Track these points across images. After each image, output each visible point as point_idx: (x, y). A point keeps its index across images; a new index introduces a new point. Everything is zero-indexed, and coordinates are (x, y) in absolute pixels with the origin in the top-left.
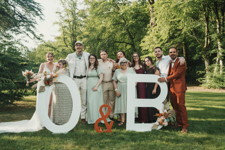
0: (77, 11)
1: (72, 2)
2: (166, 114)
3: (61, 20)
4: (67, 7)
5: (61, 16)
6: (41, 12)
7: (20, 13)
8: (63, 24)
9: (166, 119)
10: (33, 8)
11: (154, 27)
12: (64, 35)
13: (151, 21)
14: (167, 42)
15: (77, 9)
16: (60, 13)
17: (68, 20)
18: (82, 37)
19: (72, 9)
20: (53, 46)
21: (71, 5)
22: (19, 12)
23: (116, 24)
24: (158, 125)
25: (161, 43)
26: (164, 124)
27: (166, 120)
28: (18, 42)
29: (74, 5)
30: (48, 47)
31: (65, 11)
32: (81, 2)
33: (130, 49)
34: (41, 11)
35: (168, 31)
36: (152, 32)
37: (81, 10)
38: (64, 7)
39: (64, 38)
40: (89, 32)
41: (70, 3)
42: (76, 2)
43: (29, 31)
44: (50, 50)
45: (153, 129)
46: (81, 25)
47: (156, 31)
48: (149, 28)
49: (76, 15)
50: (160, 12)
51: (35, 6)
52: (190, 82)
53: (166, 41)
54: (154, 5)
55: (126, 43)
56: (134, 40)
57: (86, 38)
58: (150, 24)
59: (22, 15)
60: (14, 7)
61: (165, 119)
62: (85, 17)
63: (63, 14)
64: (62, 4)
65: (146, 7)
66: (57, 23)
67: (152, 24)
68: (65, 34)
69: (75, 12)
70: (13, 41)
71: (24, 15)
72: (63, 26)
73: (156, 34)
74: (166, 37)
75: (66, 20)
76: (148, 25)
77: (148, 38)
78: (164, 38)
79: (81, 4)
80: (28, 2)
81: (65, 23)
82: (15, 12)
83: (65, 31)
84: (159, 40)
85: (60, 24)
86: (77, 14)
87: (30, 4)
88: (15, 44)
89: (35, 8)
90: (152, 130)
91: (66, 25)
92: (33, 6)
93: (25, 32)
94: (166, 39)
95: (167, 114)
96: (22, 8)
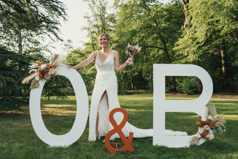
0: (106, 16)
1: (101, 6)
2: (212, 121)
3: (89, 25)
4: (96, 12)
5: (89, 21)
6: (65, 13)
7: (43, 14)
8: (91, 29)
9: (212, 129)
10: (56, 9)
11: (189, 29)
12: (93, 41)
13: (185, 23)
14: (204, 46)
15: (107, 13)
16: (88, 18)
17: (97, 25)
18: (112, 42)
19: (101, 13)
20: (82, 52)
21: (99, 10)
22: (41, 13)
23: (147, 27)
24: (200, 139)
25: (197, 46)
26: (208, 137)
27: (211, 131)
28: (45, 48)
29: (103, 9)
30: (76, 54)
31: (94, 16)
32: (111, 6)
33: (162, 54)
34: (64, 11)
35: (205, 32)
36: (187, 35)
37: (110, 14)
38: (93, 12)
39: (93, 44)
40: (119, 38)
41: (99, 7)
42: (105, 6)
43: (51, 32)
44: (78, 57)
45: (193, 143)
46: (111, 30)
47: (191, 33)
48: (183, 30)
49: (106, 20)
50: (196, 9)
51: (58, 6)
52: (229, 90)
53: (203, 43)
54: (188, 4)
55: (158, 48)
56: (167, 44)
57: (115, 44)
58: (185, 26)
59: (45, 16)
60: (37, 8)
61: (209, 129)
62: (115, 22)
63: (92, 19)
64: (91, 8)
65: (180, 8)
66: (85, 28)
67: (187, 26)
68: (93, 39)
69: (104, 17)
70: (40, 47)
71: (48, 17)
72: (92, 31)
73: (191, 36)
74: (203, 39)
75: (95, 25)
76: (182, 27)
77: (183, 41)
78: (200, 40)
79: (110, 8)
80: (51, 2)
81: (94, 28)
82: (37, 13)
83: (94, 37)
84: (195, 42)
85: (89, 29)
86: (106, 18)
87: (53, 3)
88: (42, 50)
89: (59, 8)
90: (191, 146)
91: (95, 31)
92: (56, 6)
93: (46, 33)
94: (202, 42)
95: (213, 123)
96: (45, 9)
